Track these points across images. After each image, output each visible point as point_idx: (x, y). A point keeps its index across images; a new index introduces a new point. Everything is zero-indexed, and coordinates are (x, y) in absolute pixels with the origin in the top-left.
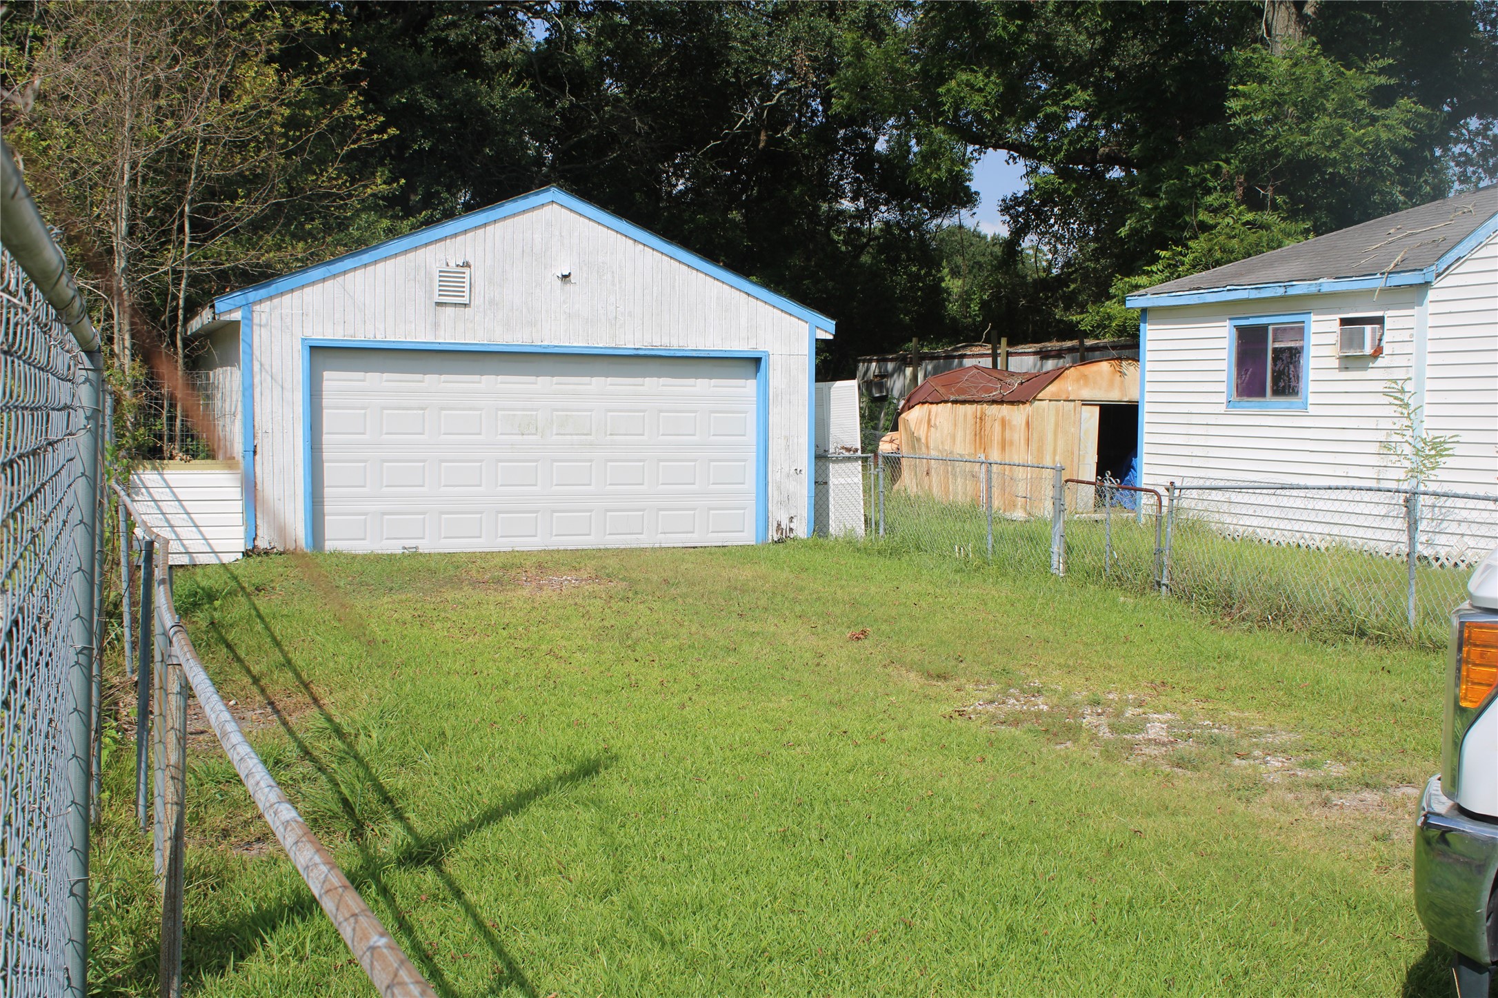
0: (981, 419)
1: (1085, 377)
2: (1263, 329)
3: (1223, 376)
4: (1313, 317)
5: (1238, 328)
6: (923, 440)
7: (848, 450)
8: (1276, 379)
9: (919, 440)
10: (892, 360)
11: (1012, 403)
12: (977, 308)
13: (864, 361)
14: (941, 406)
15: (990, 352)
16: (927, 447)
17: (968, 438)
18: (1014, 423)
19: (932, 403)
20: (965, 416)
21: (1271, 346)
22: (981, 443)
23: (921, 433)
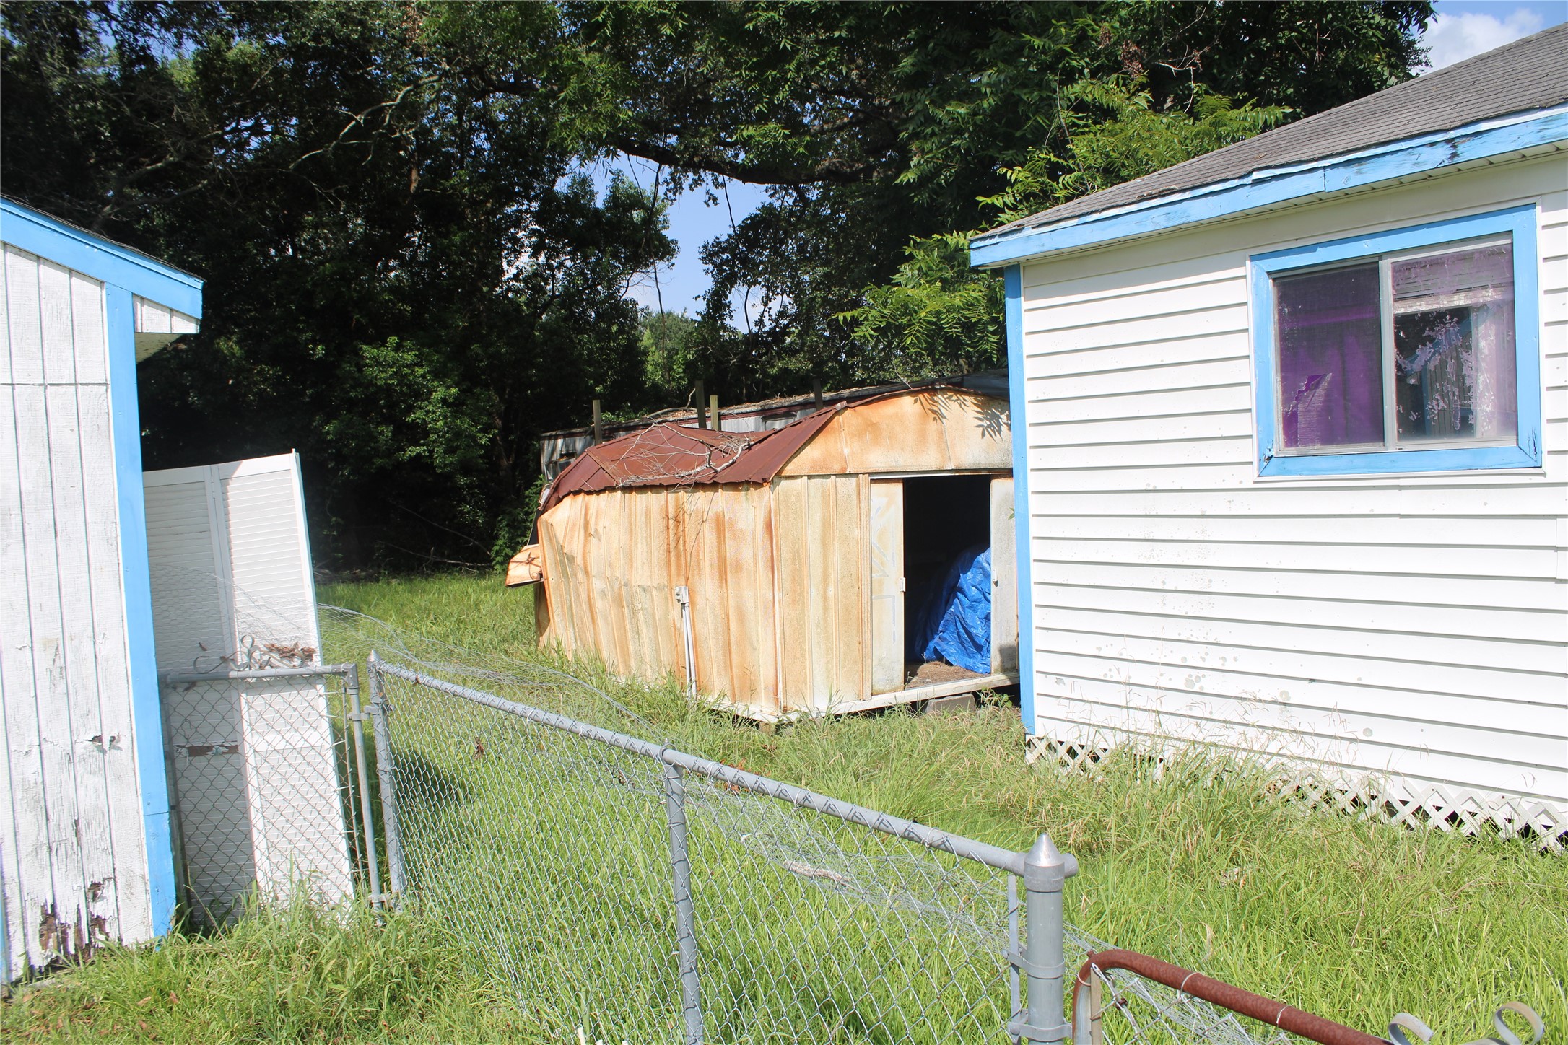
0: (676, 519)
1: (872, 427)
2: (1366, 271)
3: (1245, 398)
4: (1542, 216)
5: (1277, 277)
6: (579, 560)
7: (287, 654)
8: (1412, 397)
9: (571, 559)
10: (581, 434)
11: (734, 486)
12: (681, 370)
13: (549, 438)
14: (604, 496)
15: (696, 416)
16: (587, 572)
17: (655, 555)
18: (741, 525)
19: (589, 493)
20: (648, 514)
21: (1390, 309)
22: (679, 566)
23: (574, 546)
